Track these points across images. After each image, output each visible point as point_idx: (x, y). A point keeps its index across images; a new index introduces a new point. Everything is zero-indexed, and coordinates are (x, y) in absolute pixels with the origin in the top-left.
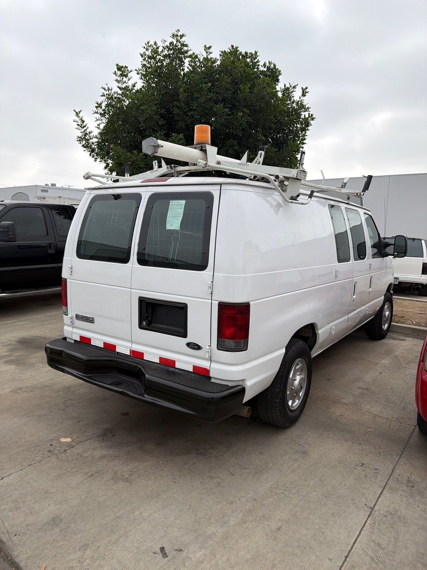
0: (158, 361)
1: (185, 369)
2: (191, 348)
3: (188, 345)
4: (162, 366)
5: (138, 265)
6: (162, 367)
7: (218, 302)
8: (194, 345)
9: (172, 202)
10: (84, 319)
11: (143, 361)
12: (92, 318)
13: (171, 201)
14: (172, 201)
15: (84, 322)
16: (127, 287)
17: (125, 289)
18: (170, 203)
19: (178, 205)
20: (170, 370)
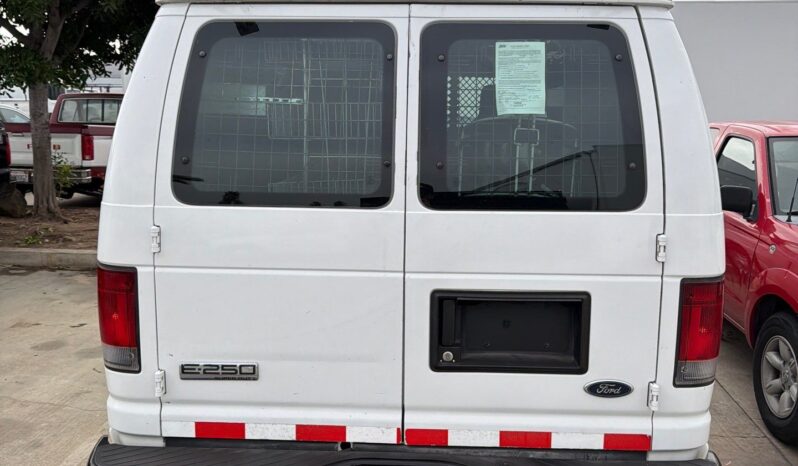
0: (496, 443)
1: (582, 447)
2: (603, 395)
3: (594, 390)
4: (505, 453)
5: (421, 210)
6: (506, 455)
7: (679, 280)
8: (610, 387)
9: (501, 46)
10: (218, 373)
11: (445, 450)
12: (254, 366)
13: (498, 44)
14: (502, 43)
15: (218, 382)
16: (387, 269)
17: (381, 275)
18: (498, 49)
19: (523, 54)
20: (531, 456)
